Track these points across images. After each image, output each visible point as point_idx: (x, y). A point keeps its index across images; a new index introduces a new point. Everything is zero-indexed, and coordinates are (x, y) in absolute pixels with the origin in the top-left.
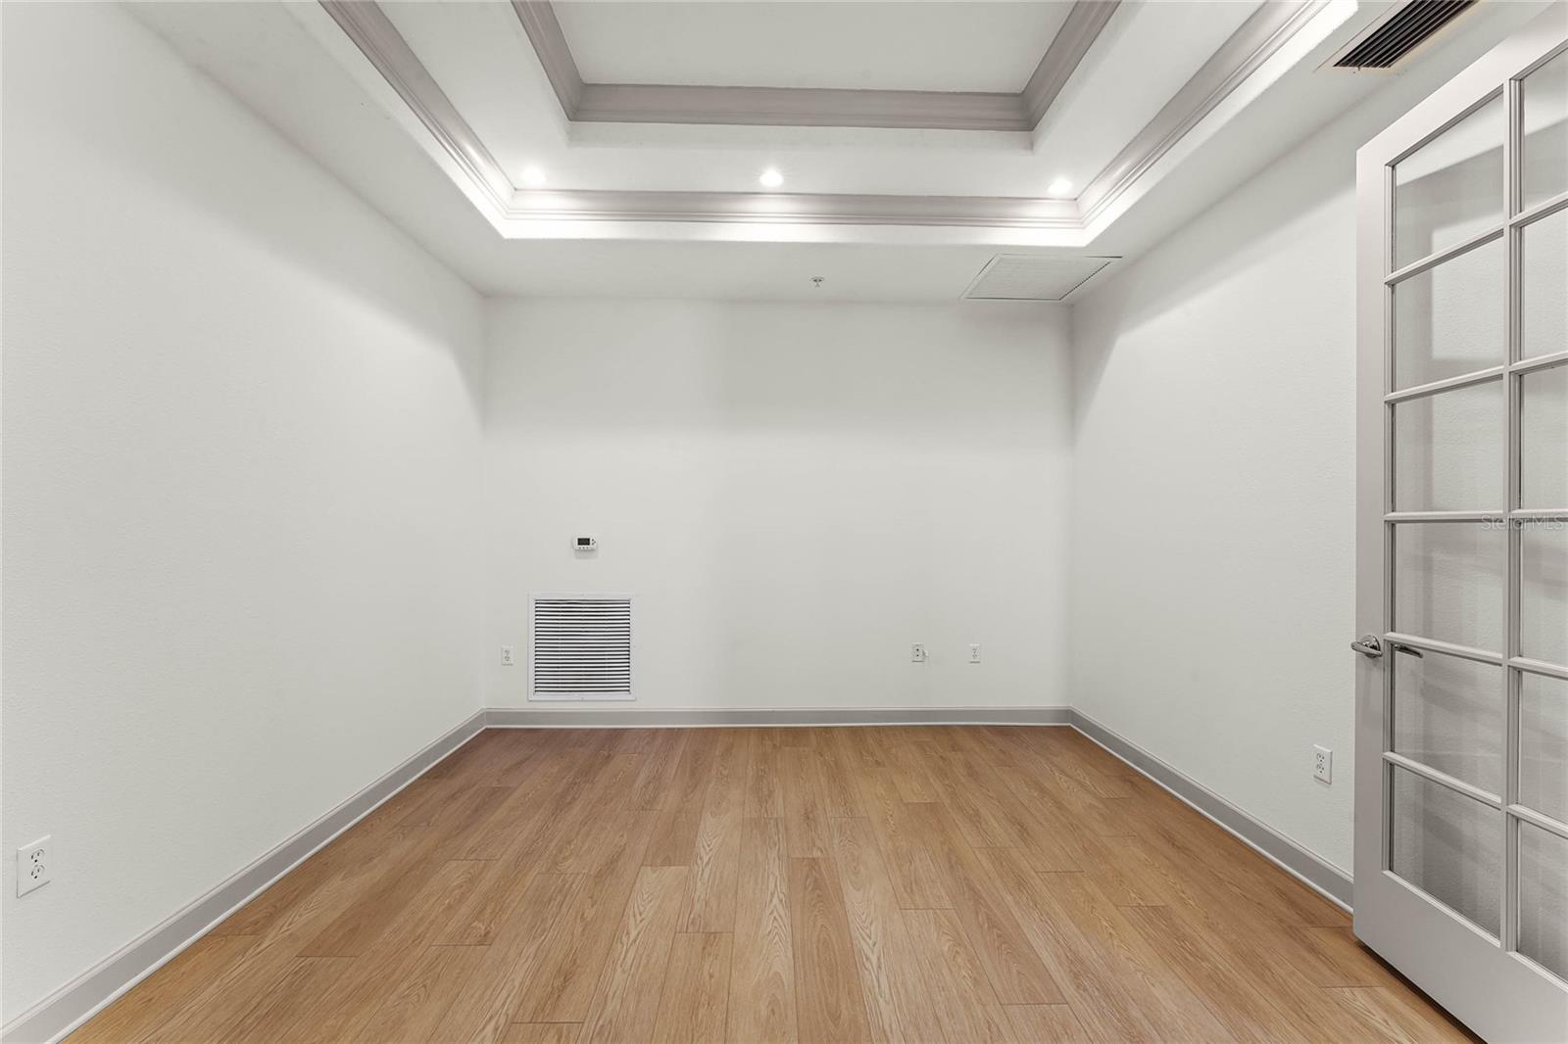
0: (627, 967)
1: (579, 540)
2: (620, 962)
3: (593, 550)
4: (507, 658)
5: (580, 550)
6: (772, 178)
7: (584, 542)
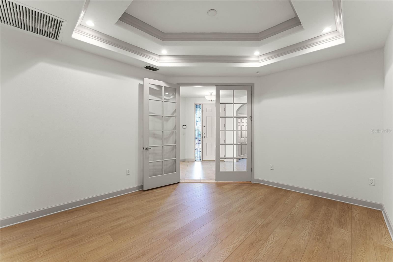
0: (238, 239)
2: (239, 241)
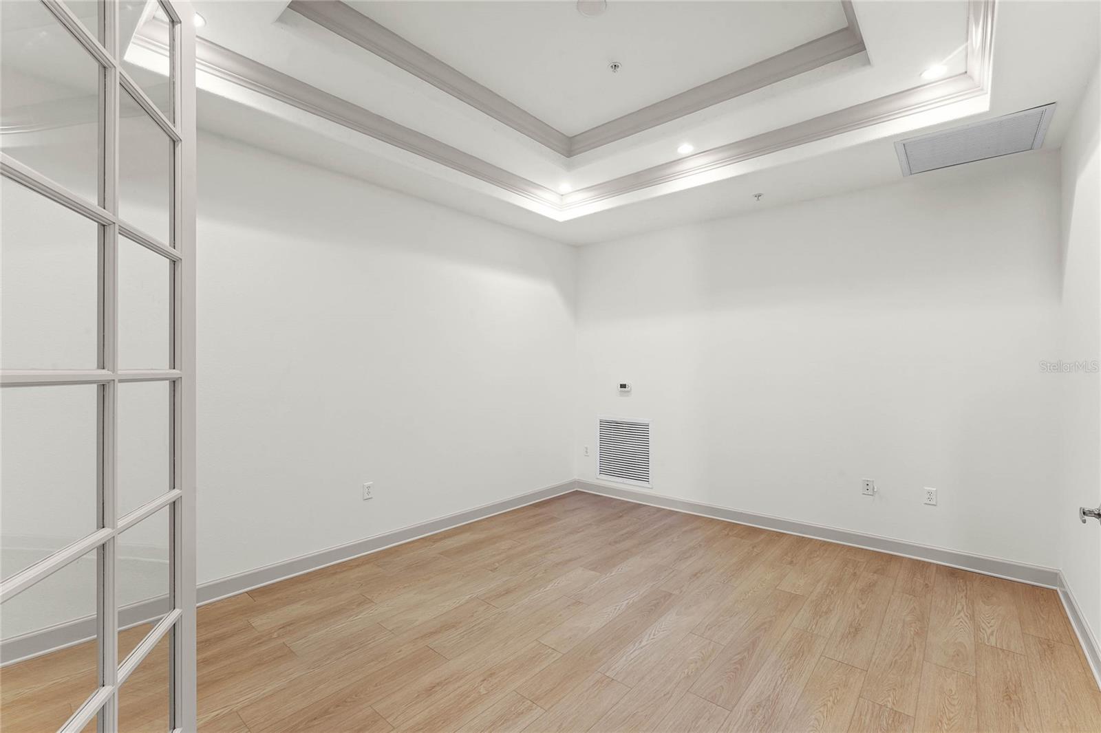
1: (621, 385)
3: (628, 392)
4: (587, 452)
5: (621, 391)
6: (685, 149)
7: (623, 386)
